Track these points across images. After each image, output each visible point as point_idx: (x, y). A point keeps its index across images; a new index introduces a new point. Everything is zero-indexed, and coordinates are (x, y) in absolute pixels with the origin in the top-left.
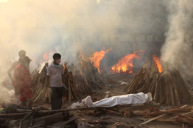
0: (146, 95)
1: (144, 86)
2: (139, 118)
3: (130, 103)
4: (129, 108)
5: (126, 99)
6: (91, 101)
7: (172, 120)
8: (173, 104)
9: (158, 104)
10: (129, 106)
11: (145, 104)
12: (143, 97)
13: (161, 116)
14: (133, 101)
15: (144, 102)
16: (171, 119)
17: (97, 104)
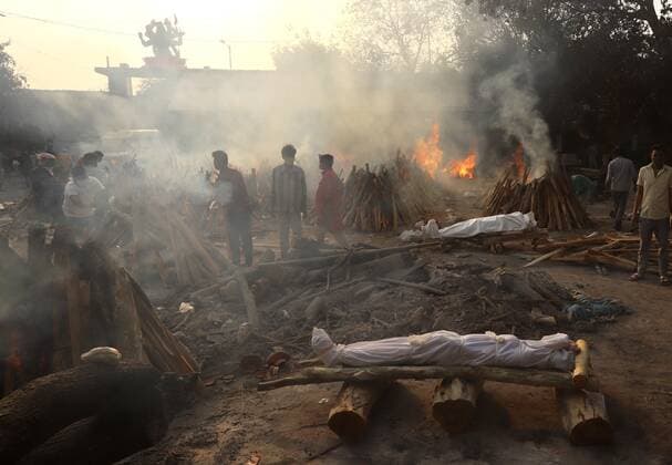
0: (526, 216)
1: (512, 200)
2: (517, 254)
3: (500, 229)
4: (499, 238)
5: (493, 224)
6: (436, 226)
7: (576, 259)
8: (560, 227)
9: (545, 230)
10: (499, 234)
11: (525, 231)
12: (522, 219)
13: (555, 252)
14: (504, 227)
15: (523, 228)
16: (573, 257)
17: (447, 231)
